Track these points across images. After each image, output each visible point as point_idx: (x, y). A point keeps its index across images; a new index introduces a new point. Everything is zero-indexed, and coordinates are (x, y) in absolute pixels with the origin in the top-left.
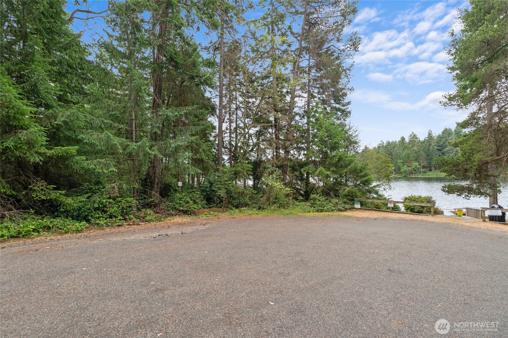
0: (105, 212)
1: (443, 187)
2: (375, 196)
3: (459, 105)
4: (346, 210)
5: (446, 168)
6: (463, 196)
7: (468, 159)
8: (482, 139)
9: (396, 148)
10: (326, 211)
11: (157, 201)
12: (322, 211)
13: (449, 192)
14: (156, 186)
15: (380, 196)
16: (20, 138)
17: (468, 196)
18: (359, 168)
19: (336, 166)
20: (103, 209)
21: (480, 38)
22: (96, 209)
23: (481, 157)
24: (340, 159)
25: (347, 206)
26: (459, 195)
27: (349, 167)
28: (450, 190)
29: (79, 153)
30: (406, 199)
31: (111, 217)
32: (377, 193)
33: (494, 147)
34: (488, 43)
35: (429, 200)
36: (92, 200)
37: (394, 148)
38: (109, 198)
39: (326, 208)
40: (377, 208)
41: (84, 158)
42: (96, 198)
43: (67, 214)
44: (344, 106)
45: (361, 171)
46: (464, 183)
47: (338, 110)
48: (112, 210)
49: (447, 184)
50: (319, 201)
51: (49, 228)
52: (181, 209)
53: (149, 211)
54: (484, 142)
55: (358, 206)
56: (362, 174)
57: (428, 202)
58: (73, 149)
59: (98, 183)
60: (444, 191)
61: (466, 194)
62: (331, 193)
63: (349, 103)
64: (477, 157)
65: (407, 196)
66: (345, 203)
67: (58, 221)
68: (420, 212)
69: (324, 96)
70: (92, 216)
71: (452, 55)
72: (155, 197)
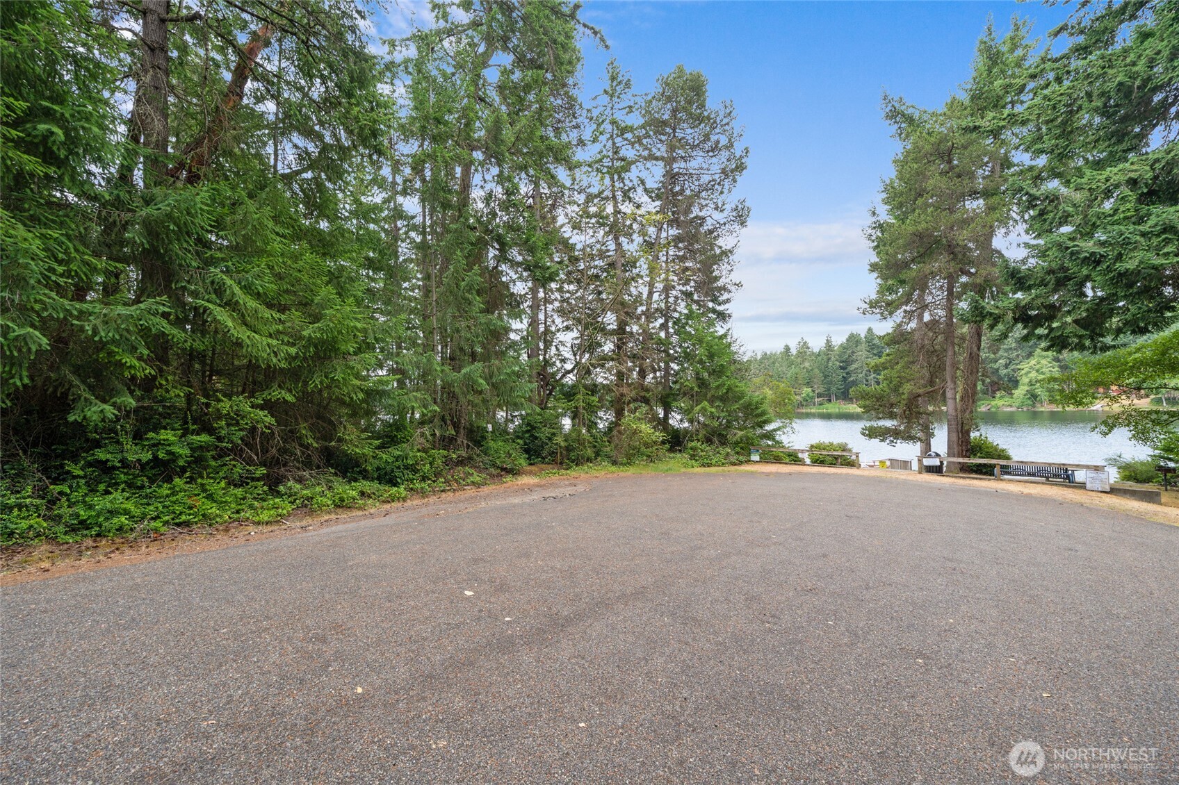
1: (863, 428)
2: (770, 443)
3: (882, 314)
4: (741, 463)
5: (868, 402)
6: (888, 441)
7: (896, 390)
8: (913, 362)
9: (777, 364)
10: (716, 465)
12: (709, 465)
13: (870, 436)
15: (778, 442)
16: (352, 368)
17: (893, 441)
18: (754, 402)
19: (721, 400)
21: (911, 229)
22: (407, 467)
23: (911, 387)
24: (729, 389)
25: (741, 458)
26: (882, 441)
27: (741, 402)
28: (871, 433)
30: (812, 446)
32: (774, 439)
33: (928, 375)
34: (920, 236)
35: (844, 448)
37: (774, 363)
39: (714, 461)
40: (778, 460)
44: (719, 304)
45: (757, 408)
46: (889, 423)
47: (714, 311)
49: (868, 424)
50: (702, 451)
52: (505, 466)
54: (916, 367)
55: (756, 457)
56: (759, 411)
57: (844, 450)
60: (863, 434)
61: (892, 438)
62: (715, 439)
63: (728, 301)
64: (907, 388)
65: (814, 442)
66: (738, 453)
68: (832, 464)
69: (688, 288)
71: (873, 241)
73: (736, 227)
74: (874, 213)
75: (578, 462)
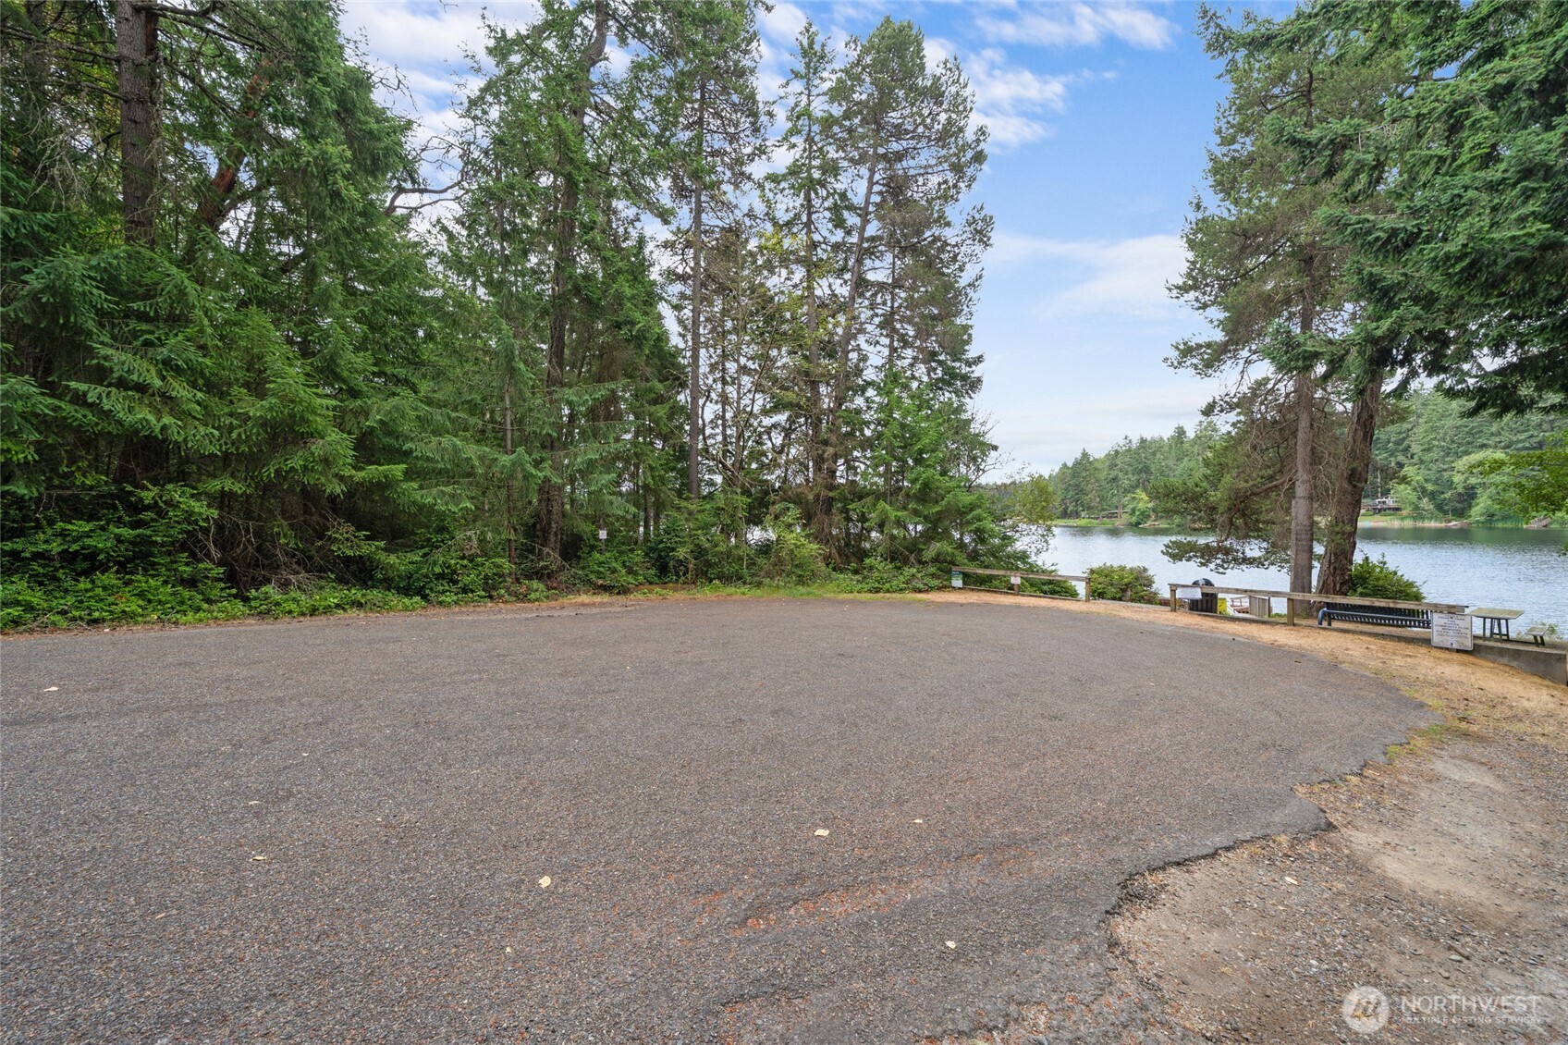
0: (455, 582)
1: (1167, 546)
4: (929, 589)
5: (1171, 504)
6: (1212, 566)
7: (1217, 485)
8: (1242, 441)
10: (888, 591)
11: (554, 567)
12: (877, 591)
13: (1179, 558)
14: (552, 538)
16: (313, 454)
17: (1222, 566)
18: (963, 503)
20: (449, 577)
22: (439, 577)
23: (1230, 481)
25: (936, 582)
26: (1203, 564)
27: (943, 503)
28: (1178, 553)
29: (408, 475)
31: (465, 590)
36: (431, 559)
38: (463, 558)
39: (887, 585)
41: (415, 485)
42: (439, 556)
43: (388, 584)
44: (969, 366)
45: (969, 512)
46: (1211, 540)
48: (467, 580)
49: (1174, 538)
50: (880, 571)
51: (360, 605)
52: (600, 582)
53: (535, 584)
54: (1243, 449)
55: (958, 582)
56: (970, 516)
58: (397, 470)
59: (442, 529)
60: (1169, 554)
61: (1218, 561)
62: (912, 557)
63: (979, 360)
66: (930, 576)
67: (375, 595)
68: (1118, 599)
70: (431, 589)
72: (552, 557)
73: (978, 248)
74: (1198, 207)
75: (727, 579)
